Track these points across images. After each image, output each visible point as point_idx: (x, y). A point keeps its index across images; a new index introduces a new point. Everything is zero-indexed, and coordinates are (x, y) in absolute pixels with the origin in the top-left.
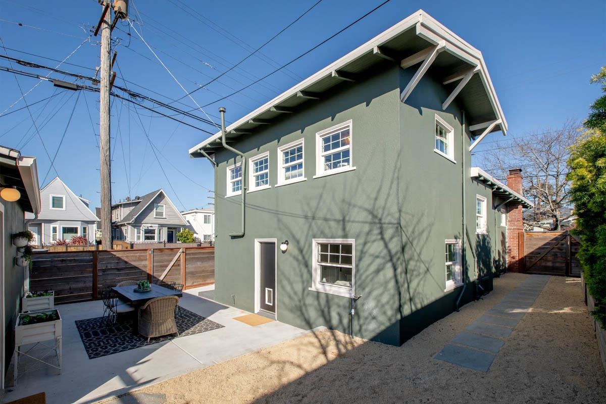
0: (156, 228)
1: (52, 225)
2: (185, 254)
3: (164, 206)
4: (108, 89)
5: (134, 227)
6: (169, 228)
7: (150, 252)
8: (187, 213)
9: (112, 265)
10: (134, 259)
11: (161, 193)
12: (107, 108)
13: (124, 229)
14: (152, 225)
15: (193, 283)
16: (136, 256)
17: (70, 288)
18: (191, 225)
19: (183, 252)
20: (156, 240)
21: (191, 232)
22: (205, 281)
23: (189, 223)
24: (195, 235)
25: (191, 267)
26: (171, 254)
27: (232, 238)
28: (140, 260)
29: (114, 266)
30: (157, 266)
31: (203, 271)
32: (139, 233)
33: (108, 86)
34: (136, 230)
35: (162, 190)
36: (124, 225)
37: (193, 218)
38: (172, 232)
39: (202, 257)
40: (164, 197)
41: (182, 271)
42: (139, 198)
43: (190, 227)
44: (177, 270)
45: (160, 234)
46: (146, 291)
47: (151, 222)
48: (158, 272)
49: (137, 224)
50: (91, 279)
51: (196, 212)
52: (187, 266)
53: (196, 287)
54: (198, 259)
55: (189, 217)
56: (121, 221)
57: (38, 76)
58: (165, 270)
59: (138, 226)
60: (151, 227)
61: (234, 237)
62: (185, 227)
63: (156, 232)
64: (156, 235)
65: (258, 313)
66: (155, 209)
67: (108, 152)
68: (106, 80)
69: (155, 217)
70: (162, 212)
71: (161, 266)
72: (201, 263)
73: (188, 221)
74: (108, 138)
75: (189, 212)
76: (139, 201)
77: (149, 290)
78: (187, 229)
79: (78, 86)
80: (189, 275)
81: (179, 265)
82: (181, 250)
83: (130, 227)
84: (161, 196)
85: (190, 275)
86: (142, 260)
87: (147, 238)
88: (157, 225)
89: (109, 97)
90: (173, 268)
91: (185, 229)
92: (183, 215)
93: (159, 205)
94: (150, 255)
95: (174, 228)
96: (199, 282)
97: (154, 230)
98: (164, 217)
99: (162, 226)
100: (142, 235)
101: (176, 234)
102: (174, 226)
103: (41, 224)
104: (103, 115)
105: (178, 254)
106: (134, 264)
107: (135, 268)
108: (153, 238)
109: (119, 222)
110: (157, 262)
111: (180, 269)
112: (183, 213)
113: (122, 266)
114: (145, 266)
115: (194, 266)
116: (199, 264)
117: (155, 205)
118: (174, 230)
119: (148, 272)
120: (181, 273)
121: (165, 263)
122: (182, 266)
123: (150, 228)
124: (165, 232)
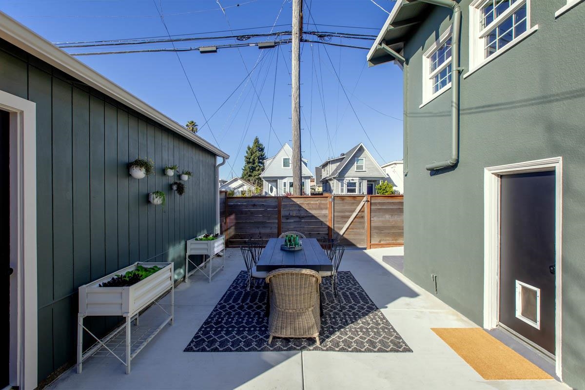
0: (356, 180)
1: (284, 180)
2: (369, 203)
3: (364, 159)
4: (298, 35)
5: (339, 180)
6: (368, 181)
7: (331, 200)
8: (387, 165)
9: (295, 213)
10: (314, 206)
11: (361, 147)
12: (297, 55)
13: (331, 182)
14: (354, 178)
15: (380, 241)
16: (316, 204)
17: (260, 234)
18: (390, 177)
19: (367, 201)
20: (357, 193)
21: (390, 185)
22: (396, 240)
23: (388, 175)
24: (394, 188)
25: (377, 221)
26: (353, 203)
27: (432, 175)
28: (320, 208)
29: (296, 214)
30: (337, 216)
31: (393, 227)
32: (342, 186)
33: (298, 33)
34: (340, 183)
35: (362, 144)
36: (331, 180)
37: (393, 169)
38: (372, 185)
39: (392, 209)
40: (364, 150)
41: (366, 225)
42: (343, 155)
43: (389, 179)
44: (360, 223)
45: (360, 187)
46: (293, 249)
47: (352, 175)
48: (339, 224)
49: (341, 177)
50: (277, 226)
51: (395, 164)
52: (372, 219)
53: (384, 247)
54: (386, 211)
55: (389, 170)
56: (330, 176)
57: (249, 44)
58: (346, 222)
59: (341, 180)
60: (353, 180)
61: (435, 172)
62: (383, 179)
63: (357, 185)
64: (357, 189)
65: (492, 332)
66: (356, 163)
67: (298, 99)
68: (296, 27)
69: (356, 170)
70: (362, 166)
71: (343, 217)
72: (390, 216)
73: (387, 174)
74: (298, 85)
75: (389, 164)
76: (344, 157)
77: (297, 248)
78: (386, 181)
79: (275, 43)
80: (373, 230)
81: (363, 217)
82: (365, 199)
83: (335, 180)
84: (361, 150)
85: (377, 231)
86: (322, 209)
87: (349, 191)
88: (358, 178)
89: (299, 43)
90: (356, 219)
91: (384, 182)
92: (382, 168)
93: (359, 158)
94: (330, 203)
95: (374, 181)
96: (388, 240)
97: (355, 183)
98: (364, 170)
99: (362, 179)
100: (345, 188)
101: (375, 186)
102: (373, 179)
103: (277, 180)
104: (294, 63)
105: (362, 204)
106: (313, 212)
107: (313, 217)
108: (354, 191)
109: (328, 177)
110: (339, 212)
111: (364, 223)
112: (382, 166)
113: (303, 214)
114: (325, 216)
115: (381, 219)
116: (387, 217)
117: (356, 158)
118: (373, 183)
119: (328, 224)
120: (366, 226)
121: (347, 214)
122: (366, 218)
123: (351, 181)
124: (365, 184)
